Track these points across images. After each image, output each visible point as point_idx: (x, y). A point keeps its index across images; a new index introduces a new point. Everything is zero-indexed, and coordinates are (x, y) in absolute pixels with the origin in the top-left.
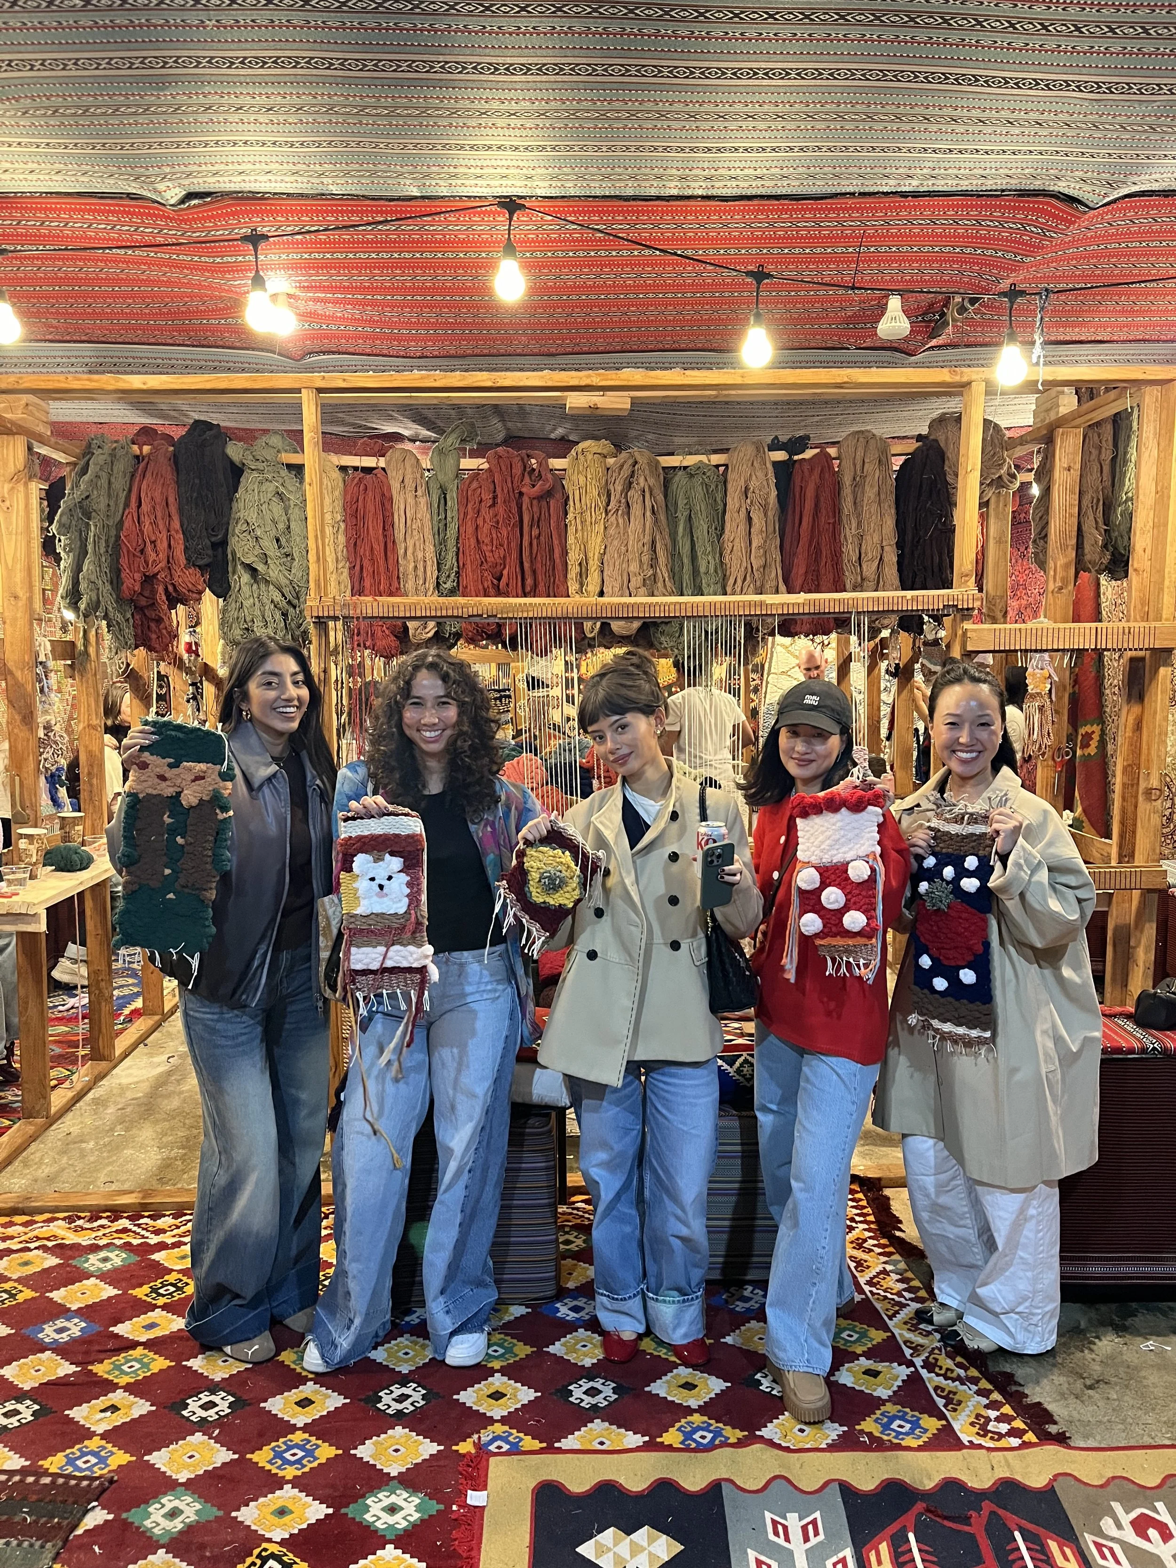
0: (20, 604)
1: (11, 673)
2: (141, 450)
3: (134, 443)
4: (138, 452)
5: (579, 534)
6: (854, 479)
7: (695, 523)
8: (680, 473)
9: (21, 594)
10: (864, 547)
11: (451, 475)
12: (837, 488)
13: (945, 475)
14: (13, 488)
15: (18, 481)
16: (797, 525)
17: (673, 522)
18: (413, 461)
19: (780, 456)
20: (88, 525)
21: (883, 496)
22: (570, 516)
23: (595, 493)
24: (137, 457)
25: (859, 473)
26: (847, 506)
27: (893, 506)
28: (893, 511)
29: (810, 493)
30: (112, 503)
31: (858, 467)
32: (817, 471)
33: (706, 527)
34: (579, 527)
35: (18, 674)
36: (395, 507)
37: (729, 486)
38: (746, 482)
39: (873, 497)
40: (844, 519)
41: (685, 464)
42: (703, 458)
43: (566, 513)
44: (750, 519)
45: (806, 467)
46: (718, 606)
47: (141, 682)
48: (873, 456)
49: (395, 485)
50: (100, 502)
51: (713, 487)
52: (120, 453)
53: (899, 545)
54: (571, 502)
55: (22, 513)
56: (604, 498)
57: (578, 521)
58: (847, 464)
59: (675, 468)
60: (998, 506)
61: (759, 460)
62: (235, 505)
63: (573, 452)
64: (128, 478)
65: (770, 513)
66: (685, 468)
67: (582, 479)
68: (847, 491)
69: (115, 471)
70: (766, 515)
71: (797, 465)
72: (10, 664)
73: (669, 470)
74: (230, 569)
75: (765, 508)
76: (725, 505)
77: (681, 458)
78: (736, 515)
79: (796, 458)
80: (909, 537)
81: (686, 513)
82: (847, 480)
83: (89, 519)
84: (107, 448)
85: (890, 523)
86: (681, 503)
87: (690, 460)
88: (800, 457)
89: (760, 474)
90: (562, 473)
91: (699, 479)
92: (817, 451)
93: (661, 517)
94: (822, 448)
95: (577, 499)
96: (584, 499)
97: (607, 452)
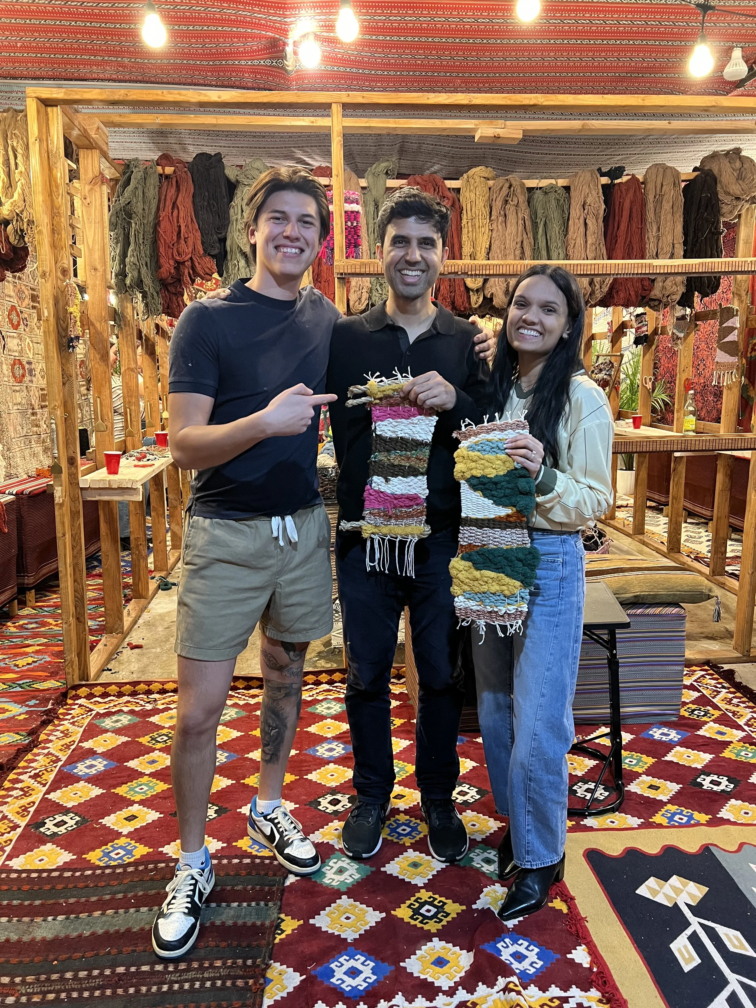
0: (98, 274)
1: (93, 325)
2: (164, 170)
3: (158, 165)
4: (161, 172)
5: (471, 233)
6: (655, 197)
7: (550, 227)
8: (538, 191)
9: (99, 268)
10: (660, 245)
11: (382, 191)
12: (643, 204)
13: (717, 194)
14: (92, 189)
15: (95, 184)
16: (616, 229)
17: (535, 225)
19: (605, 180)
20: (129, 224)
21: (675, 209)
22: (464, 222)
23: (482, 205)
24: (161, 175)
25: (658, 192)
26: (650, 215)
27: (682, 216)
28: (682, 219)
29: (627, 205)
30: (146, 208)
31: (658, 189)
32: (630, 191)
33: (557, 229)
34: (470, 229)
35: (98, 325)
37: (572, 201)
38: (584, 198)
39: (668, 209)
40: (648, 225)
41: (540, 185)
42: (553, 181)
43: (461, 220)
44: (586, 224)
45: (624, 188)
47: (150, 343)
48: (669, 180)
50: (138, 207)
51: (562, 200)
52: (150, 171)
53: (685, 243)
54: (464, 212)
55: (98, 207)
56: (488, 209)
57: (470, 224)
58: (650, 186)
59: (533, 188)
60: (747, 217)
61: (593, 182)
62: (232, 211)
63: (465, 176)
64: (157, 189)
65: (599, 220)
66: (541, 188)
67: (473, 195)
68: (650, 206)
69: (148, 185)
70: (596, 221)
71: (616, 187)
72: (92, 318)
73: (530, 190)
74: (229, 258)
75: (596, 217)
76: (569, 214)
77: (537, 181)
78: (577, 221)
79: (616, 181)
80: (690, 238)
81: (544, 219)
82: (651, 197)
83: (131, 218)
84: (142, 167)
85: (679, 228)
86: (540, 212)
87: (544, 183)
88: (619, 181)
89: (594, 193)
90: (458, 190)
91: (552, 196)
92: (630, 177)
93: (528, 223)
94: (633, 175)
95: (469, 209)
96: (473, 209)
97: (490, 176)
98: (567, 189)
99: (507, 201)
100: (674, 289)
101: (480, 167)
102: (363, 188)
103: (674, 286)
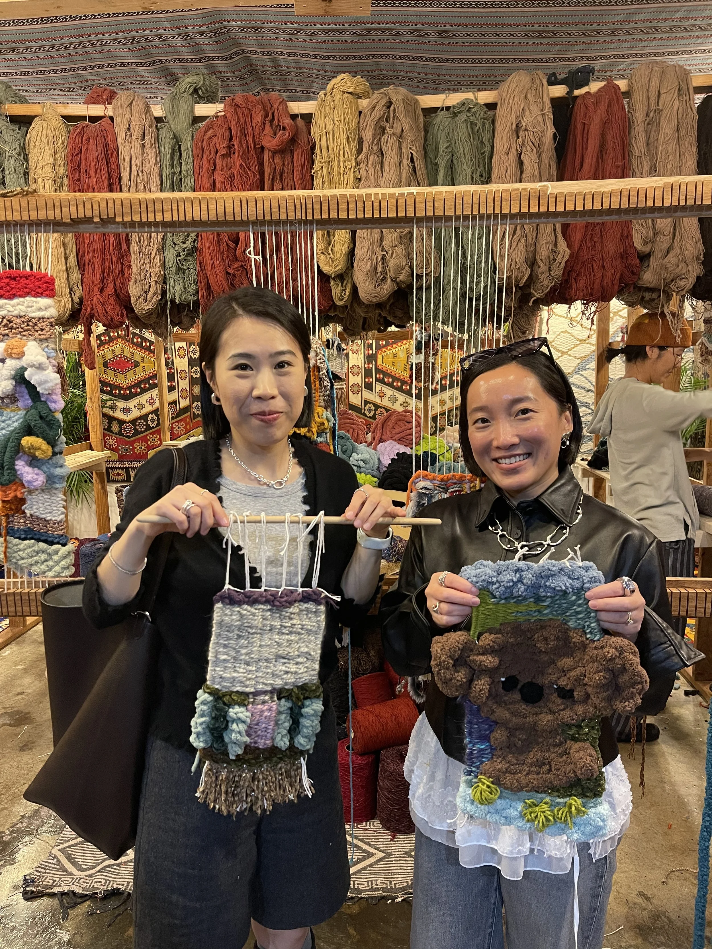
6: (647, 115)
7: (459, 170)
8: (443, 113)
11: (186, 124)
16: (577, 169)
17: (433, 168)
18: (142, 106)
19: (559, 91)
21: (682, 132)
22: (317, 166)
23: (344, 137)
25: (653, 107)
26: (638, 145)
27: (696, 144)
28: (695, 150)
29: (595, 129)
31: (653, 101)
32: (603, 106)
33: (469, 172)
34: (326, 179)
36: (121, 158)
37: (497, 124)
38: (517, 117)
39: (670, 132)
40: (634, 163)
41: (448, 103)
42: (470, 95)
44: (521, 163)
45: (590, 102)
46: (468, 200)
48: (671, 85)
49: (120, 133)
51: (479, 124)
54: (318, 151)
56: (354, 144)
57: (325, 170)
58: (638, 97)
59: (434, 108)
61: (534, 93)
63: (321, 92)
65: (544, 156)
66: (448, 108)
67: (329, 123)
68: (639, 129)
70: (539, 156)
71: (578, 101)
73: (430, 111)
75: (539, 148)
76: (493, 147)
77: (442, 96)
78: (504, 157)
79: (577, 92)
81: (447, 158)
86: (442, 146)
87: (454, 99)
88: (583, 90)
89: (535, 109)
90: (308, 118)
91: (463, 117)
92: (603, 83)
93: (419, 164)
94: (610, 81)
95: (324, 145)
96: (330, 144)
97: (359, 90)
98: (492, 106)
99: (384, 129)
100: (682, 268)
101: (342, 76)
102: (159, 120)
103: (682, 265)
